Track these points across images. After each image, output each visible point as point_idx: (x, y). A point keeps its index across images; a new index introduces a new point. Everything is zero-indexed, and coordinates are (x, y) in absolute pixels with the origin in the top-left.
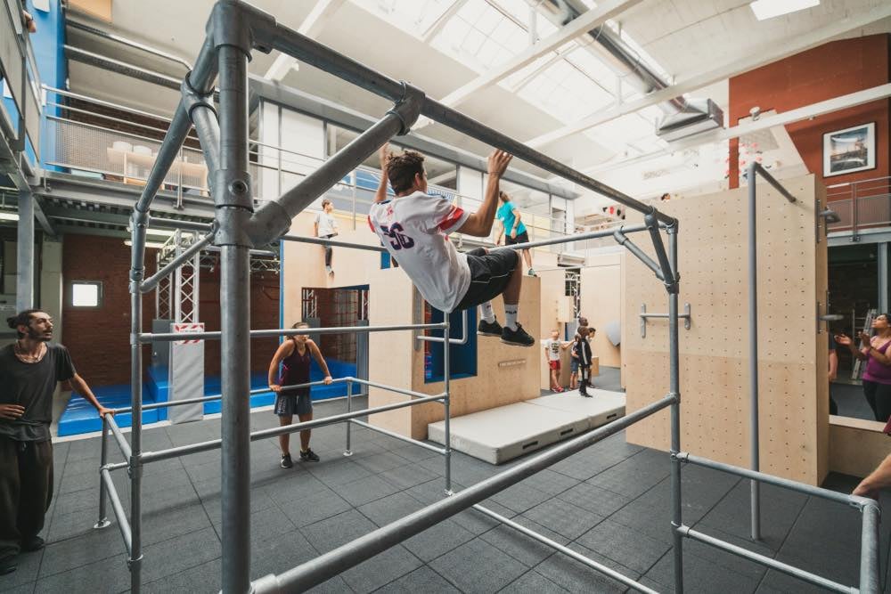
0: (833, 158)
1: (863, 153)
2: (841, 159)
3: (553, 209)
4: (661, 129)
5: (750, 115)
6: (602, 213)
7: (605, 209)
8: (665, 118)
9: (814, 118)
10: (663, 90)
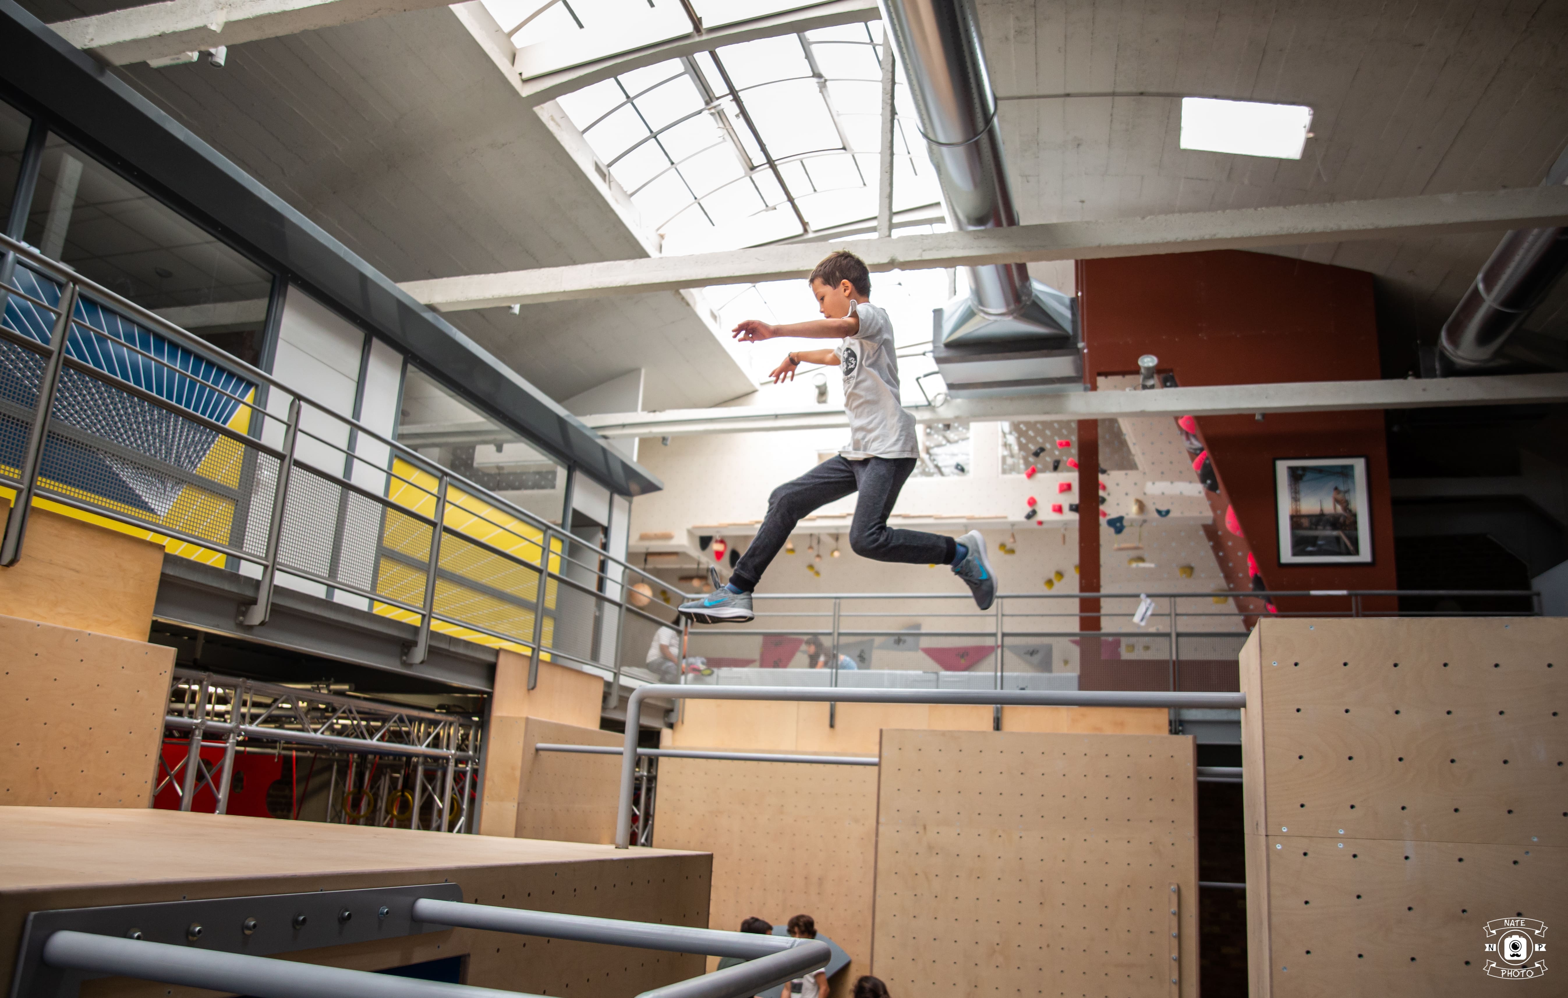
0: (1296, 520)
1: (1347, 523)
2: (1310, 529)
3: (576, 513)
4: (949, 345)
5: (1136, 371)
6: (694, 551)
7: (705, 542)
8: (970, 315)
9: (1265, 416)
10: (1005, 229)
